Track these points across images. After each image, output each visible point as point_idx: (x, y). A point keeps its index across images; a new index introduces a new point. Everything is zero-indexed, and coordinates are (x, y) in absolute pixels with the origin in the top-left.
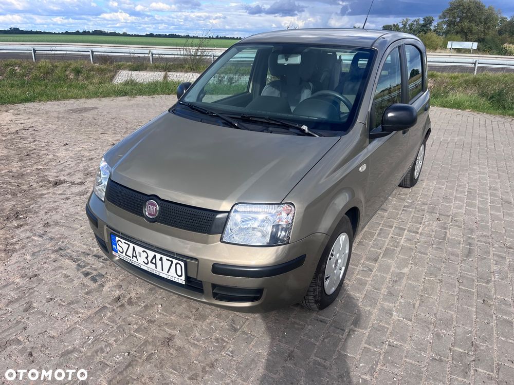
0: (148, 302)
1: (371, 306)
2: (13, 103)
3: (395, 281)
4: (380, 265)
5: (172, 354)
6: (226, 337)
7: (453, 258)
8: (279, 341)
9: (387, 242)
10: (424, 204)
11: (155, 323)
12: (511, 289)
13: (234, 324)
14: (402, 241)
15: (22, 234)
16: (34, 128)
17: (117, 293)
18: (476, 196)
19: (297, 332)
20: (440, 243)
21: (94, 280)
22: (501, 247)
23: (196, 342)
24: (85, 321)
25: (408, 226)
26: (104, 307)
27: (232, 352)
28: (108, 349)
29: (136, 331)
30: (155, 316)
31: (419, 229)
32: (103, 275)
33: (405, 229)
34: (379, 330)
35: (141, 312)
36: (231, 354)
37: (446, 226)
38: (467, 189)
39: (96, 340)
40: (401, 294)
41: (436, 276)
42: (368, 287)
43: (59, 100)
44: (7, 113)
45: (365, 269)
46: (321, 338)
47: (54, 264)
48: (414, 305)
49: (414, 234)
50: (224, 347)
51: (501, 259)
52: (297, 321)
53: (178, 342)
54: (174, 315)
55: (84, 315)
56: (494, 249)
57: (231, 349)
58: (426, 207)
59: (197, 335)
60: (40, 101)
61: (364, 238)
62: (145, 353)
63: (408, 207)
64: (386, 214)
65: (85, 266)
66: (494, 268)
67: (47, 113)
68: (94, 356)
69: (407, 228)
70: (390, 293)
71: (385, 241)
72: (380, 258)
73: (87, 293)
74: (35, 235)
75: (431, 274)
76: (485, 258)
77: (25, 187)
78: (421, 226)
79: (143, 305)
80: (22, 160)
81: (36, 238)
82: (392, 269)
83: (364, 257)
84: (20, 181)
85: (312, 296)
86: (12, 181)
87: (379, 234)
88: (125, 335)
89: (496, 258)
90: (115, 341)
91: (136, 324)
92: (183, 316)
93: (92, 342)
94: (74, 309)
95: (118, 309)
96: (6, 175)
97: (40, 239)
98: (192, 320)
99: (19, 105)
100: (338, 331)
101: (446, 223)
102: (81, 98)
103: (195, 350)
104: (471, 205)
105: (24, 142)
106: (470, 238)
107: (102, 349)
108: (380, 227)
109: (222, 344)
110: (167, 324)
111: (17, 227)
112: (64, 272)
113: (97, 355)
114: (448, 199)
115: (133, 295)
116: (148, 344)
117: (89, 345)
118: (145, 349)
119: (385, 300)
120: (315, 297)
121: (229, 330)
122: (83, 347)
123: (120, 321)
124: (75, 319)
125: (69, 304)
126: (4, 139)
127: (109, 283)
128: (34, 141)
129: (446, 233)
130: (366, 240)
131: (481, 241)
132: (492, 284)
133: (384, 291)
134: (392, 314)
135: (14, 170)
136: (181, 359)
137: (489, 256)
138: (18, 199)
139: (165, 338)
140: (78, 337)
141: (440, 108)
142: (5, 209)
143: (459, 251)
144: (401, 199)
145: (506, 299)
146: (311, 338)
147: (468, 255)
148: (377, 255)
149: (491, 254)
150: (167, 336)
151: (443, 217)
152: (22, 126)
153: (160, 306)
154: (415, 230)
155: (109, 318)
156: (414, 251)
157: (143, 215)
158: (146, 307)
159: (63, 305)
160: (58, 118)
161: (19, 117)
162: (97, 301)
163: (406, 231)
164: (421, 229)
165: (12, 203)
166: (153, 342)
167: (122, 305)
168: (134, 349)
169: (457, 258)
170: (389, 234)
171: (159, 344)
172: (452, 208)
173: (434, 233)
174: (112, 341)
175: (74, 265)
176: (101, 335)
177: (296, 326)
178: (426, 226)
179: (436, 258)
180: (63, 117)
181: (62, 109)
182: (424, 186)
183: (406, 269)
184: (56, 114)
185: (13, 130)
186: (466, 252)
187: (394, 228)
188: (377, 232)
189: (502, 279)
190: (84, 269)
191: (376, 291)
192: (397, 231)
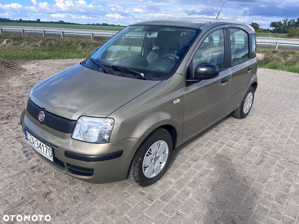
0: (48, 171)
1: (178, 188)
2: (39, 59)
3: (201, 175)
4: (197, 165)
5: (45, 202)
6: (81, 196)
7: (247, 164)
8: (110, 202)
9: (209, 150)
10: (246, 129)
11: (46, 183)
12: (278, 188)
13: (90, 189)
14: (219, 151)
15: (5, 127)
16: (43, 73)
17: (35, 164)
18: (284, 127)
19: (124, 198)
20: (243, 154)
21: (27, 156)
22: (284, 161)
23: (62, 197)
24: (10, 177)
25: (228, 142)
26: (24, 171)
27: (79, 206)
28: (14, 194)
29: (33, 186)
30: (48, 179)
31: (234, 144)
32: (33, 154)
33: (225, 144)
34: (175, 204)
35: (42, 176)
36: (78, 206)
37: (253, 144)
38: (280, 122)
39: (10, 188)
40: (201, 183)
41: (230, 175)
42: (182, 177)
43: (64, 59)
44: (34, 64)
45: (186, 165)
46: (136, 204)
47: (12, 145)
48: (206, 191)
49: (229, 147)
50: (76, 202)
51: (281, 168)
52: (127, 192)
53: (52, 196)
54: (59, 180)
55: (12, 174)
56: (279, 162)
57: (79, 204)
58: (246, 131)
59: (65, 193)
60: (54, 59)
61: (196, 147)
62: (31, 199)
63: (234, 130)
64: (217, 134)
65: (26, 148)
66: (273, 173)
67: (54, 65)
68: (5, 197)
69: (226, 143)
70: (194, 182)
71: (208, 150)
72: (199, 160)
73: (19, 163)
74: (11, 128)
75: (227, 173)
76: (270, 167)
77: (20, 103)
78: (237, 143)
79: (45, 172)
80: (27, 89)
81: (11, 130)
82: (204, 167)
83: (189, 158)
84: (20, 100)
85: (133, 177)
86: (16, 99)
87: (207, 145)
88: (26, 188)
89: (277, 168)
90: (19, 190)
91: (35, 182)
92: (64, 181)
93: (8, 189)
94: (8, 170)
95: (30, 173)
96: (15, 96)
97: (13, 131)
98: (66, 184)
99: (42, 60)
100: (149, 201)
101: (254, 142)
102: (76, 58)
103: (59, 202)
104: (277, 132)
105: (34, 80)
106: (265, 153)
107: (11, 193)
108: (209, 141)
109: (76, 200)
110: (52, 184)
111: (4, 124)
112: (14, 150)
113: (6, 197)
114: (264, 128)
115: (43, 166)
116: (35, 194)
117: (6, 190)
118: (32, 197)
119: (189, 185)
120: (135, 178)
121: (85, 192)
122: (1, 191)
123: (28, 179)
124: (6, 175)
125: (8, 167)
126: (24, 77)
127: (34, 158)
128: (39, 79)
129: (251, 148)
130: (196, 148)
131: (272, 156)
132: (266, 184)
133: (191, 180)
134: (188, 195)
135: (20, 94)
136: (48, 205)
137: (273, 166)
138: (14, 109)
139: (47, 192)
140: (2, 185)
141: (288, 72)
142: (4, 114)
143: (253, 161)
144: (232, 125)
145: (271, 195)
146: (130, 203)
147: (259, 163)
148: (198, 157)
149: (276, 164)
150: (48, 192)
151: (254, 138)
152: (37, 71)
153: (54, 174)
154: (231, 145)
155: (23, 177)
156: (224, 158)
157: (38, 120)
158: (46, 174)
159: (4, 167)
160: (58, 68)
161: (39, 66)
162: (22, 167)
163: (225, 145)
164: (236, 144)
165: (9, 111)
166: (39, 193)
167: (34, 171)
168: (27, 196)
169: (250, 165)
170: (212, 146)
171: (41, 195)
172: (263, 134)
173: (243, 148)
174: (18, 190)
175: (21, 146)
176: (14, 186)
177: (125, 195)
178: (240, 143)
179: (236, 163)
180: (61, 68)
181: (62, 64)
182: (251, 119)
183: (212, 168)
184: (58, 66)
185: (31, 73)
186: (259, 161)
187: (218, 142)
188: (206, 144)
189: (275, 181)
190: (26, 149)
191: (186, 179)
192: (219, 144)
